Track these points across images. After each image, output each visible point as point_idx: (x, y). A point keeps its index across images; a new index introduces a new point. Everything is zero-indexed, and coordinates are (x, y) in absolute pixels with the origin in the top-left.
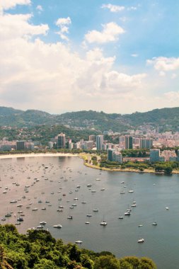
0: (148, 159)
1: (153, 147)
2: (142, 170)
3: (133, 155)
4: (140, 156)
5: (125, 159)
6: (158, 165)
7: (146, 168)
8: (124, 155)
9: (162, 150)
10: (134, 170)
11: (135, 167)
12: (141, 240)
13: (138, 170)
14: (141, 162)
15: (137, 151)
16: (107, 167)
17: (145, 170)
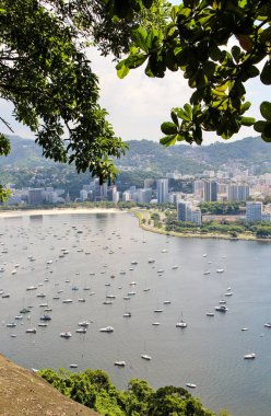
0: (243, 217)
1: (250, 199)
2: (234, 235)
3: (219, 212)
4: (230, 212)
5: (206, 218)
6: (259, 227)
7: (240, 232)
8: (203, 211)
9: (265, 204)
10: (222, 236)
11: (223, 231)
12: (250, 356)
13: (228, 236)
14: (232, 223)
15: (224, 205)
16: (178, 231)
17: (240, 236)
